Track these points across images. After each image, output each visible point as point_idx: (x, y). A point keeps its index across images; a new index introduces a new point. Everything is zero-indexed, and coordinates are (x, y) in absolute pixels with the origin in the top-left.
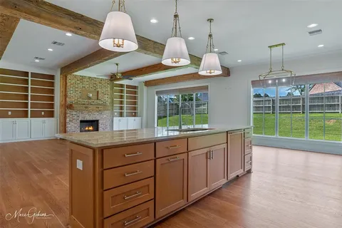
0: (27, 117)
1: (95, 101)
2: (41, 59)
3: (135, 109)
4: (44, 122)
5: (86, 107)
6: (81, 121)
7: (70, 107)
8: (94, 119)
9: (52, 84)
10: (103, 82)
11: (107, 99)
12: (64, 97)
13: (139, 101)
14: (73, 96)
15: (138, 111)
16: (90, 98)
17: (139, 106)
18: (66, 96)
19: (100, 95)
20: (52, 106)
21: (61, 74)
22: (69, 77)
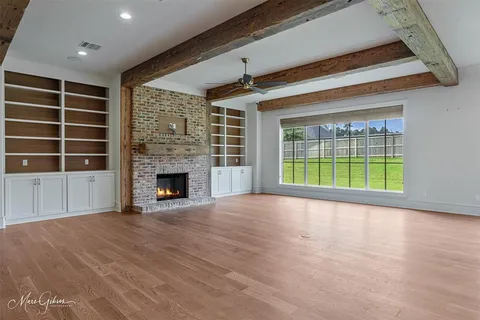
0: (58, 169)
1: (183, 137)
2: (92, 46)
3: (239, 151)
4: (92, 180)
5: (169, 150)
6: (159, 176)
7: (141, 148)
8: (180, 171)
9: (103, 105)
10: (194, 102)
11: (200, 133)
12: (128, 130)
13: (246, 137)
14: (145, 128)
15: (246, 155)
16: (173, 132)
17: (246, 146)
18: (131, 127)
19: (189, 127)
20: (103, 147)
21: (122, 84)
22: (137, 90)
